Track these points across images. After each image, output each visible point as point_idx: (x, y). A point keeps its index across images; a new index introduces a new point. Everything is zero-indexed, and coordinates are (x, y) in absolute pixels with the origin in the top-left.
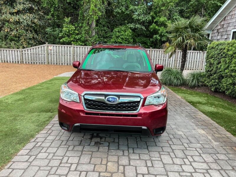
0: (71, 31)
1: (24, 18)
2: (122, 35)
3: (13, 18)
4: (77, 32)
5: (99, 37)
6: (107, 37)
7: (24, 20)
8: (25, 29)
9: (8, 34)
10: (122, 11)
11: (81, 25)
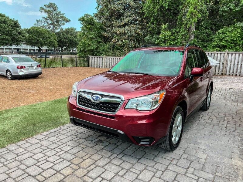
0: (167, 37)
1: (129, 29)
2: (227, 37)
3: (120, 31)
4: (173, 37)
5: (198, 41)
6: (209, 41)
7: (129, 31)
8: (128, 39)
9: (115, 44)
10: (230, 9)
11: (178, 30)
